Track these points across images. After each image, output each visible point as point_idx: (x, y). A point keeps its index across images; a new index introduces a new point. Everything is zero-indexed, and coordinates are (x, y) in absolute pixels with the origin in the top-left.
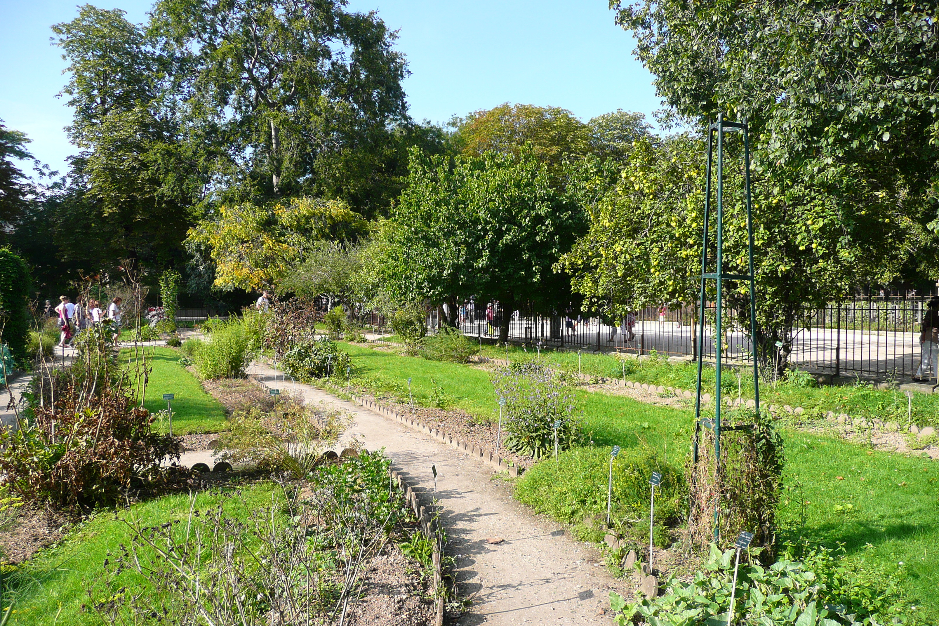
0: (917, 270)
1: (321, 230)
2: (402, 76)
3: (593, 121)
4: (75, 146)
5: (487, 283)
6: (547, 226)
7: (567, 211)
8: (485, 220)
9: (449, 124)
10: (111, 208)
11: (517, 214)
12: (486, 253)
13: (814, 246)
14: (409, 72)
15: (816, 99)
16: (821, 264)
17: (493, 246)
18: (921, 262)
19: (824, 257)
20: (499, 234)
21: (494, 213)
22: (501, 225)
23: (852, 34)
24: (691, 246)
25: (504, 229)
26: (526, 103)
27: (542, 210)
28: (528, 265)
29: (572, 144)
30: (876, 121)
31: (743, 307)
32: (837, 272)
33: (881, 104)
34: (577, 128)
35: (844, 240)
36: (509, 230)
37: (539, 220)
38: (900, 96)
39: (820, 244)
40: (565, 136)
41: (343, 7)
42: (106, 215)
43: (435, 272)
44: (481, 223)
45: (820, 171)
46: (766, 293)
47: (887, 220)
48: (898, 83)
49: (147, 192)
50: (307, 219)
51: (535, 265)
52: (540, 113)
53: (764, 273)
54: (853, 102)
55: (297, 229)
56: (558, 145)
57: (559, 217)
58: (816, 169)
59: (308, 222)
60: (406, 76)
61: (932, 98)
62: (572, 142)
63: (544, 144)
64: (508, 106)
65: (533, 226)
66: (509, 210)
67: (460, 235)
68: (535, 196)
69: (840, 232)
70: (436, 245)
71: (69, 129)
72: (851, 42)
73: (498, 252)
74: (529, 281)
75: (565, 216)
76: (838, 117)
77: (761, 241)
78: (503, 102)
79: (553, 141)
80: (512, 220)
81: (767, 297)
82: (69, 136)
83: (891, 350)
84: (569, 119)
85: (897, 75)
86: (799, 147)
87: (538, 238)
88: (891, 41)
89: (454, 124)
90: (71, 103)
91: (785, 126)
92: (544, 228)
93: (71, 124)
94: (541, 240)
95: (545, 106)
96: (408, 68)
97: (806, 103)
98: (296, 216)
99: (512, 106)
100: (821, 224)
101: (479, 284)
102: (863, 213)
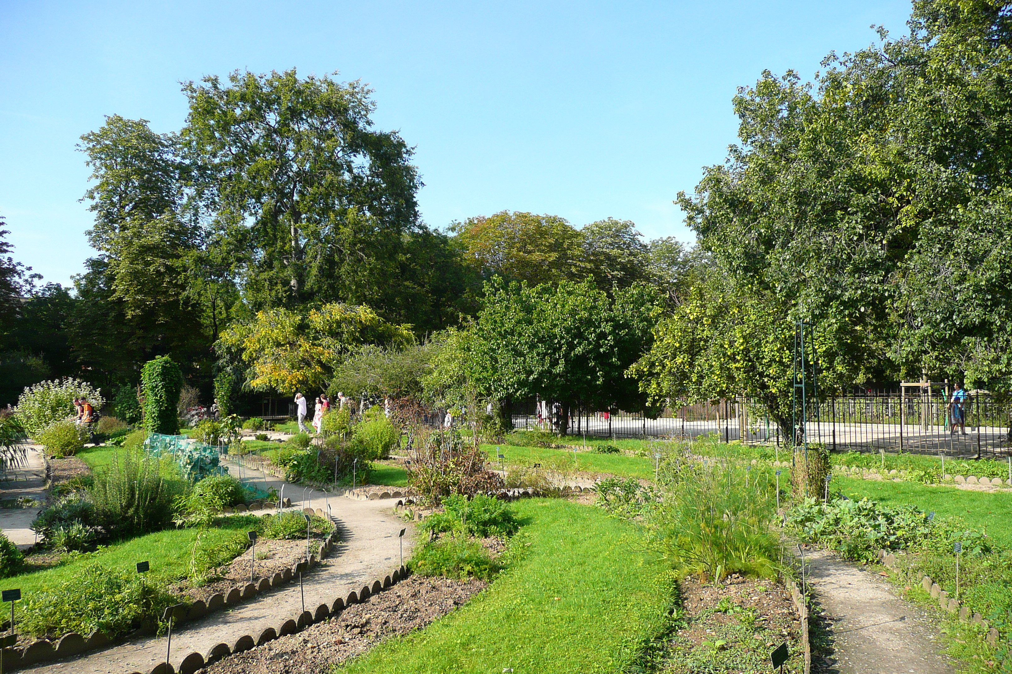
0: (884, 375)
1: (352, 334)
2: (416, 188)
3: (586, 228)
4: (95, 249)
5: (563, 385)
6: (609, 340)
7: (624, 329)
8: (560, 336)
9: (449, 229)
10: (134, 311)
11: (584, 331)
12: (562, 362)
13: (820, 362)
14: (422, 183)
15: (825, 288)
16: (825, 373)
17: (566, 356)
18: (887, 369)
19: (828, 369)
20: (571, 347)
21: (568, 331)
22: (573, 339)
23: (842, 251)
24: (738, 361)
25: (575, 342)
26: (524, 211)
27: (607, 328)
28: (593, 371)
29: (569, 251)
30: (857, 301)
31: (771, 402)
32: (834, 378)
33: (859, 292)
34: (572, 236)
35: (838, 359)
36: (580, 344)
37: (603, 336)
38: (869, 286)
39: (824, 361)
40: (562, 244)
41: (368, 127)
42: (130, 317)
43: (523, 377)
44: (557, 338)
45: (829, 326)
46: (789, 392)
47: (863, 345)
48: (867, 279)
49: (170, 295)
50: (339, 323)
51: (599, 371)
52: (538, 221)
53: (788, 379)
54: (845, 290)
55: (329, 333)
56: (555, 251)
57: (618, 334)
58: (826, 325)
59: (340, 327)
60: (420, 187)
61: (886, 288)
62: (568, 249)
63: (542, 251)
64: (507, 214)
65: (597, 342)
66: (578, 328)
67: (541, 348)
68: (601, 318)
69: (835, 354)
70: (521, 354)
71: (90, 233)
72: (842, 256)
73: (570, 360)
74: (593, 383)
75: (623, 333)
76: (837, 298)
77: (787, 359)
78: (502, 210)
79: (552, 248)
80: (580, 335)
81: (790, 395)
82: (90, 240)
83: (870, 436)
84: (565, 227)
85: (866, 275)
86: (817, 312)
87: (602, 350)
88: (863, 256)
89: (453, 229)
90: (94, 208)
91: (809, 300)
92: (606, 342)
93: (92, 229)
94: (604, 351)
95: (542, 215)
96: (422, 180)
97: (820, 290)
98: (328, 321)
99: (511, 213)
100: (824, 349)
101: (557, 386)
102: (849, 341)
